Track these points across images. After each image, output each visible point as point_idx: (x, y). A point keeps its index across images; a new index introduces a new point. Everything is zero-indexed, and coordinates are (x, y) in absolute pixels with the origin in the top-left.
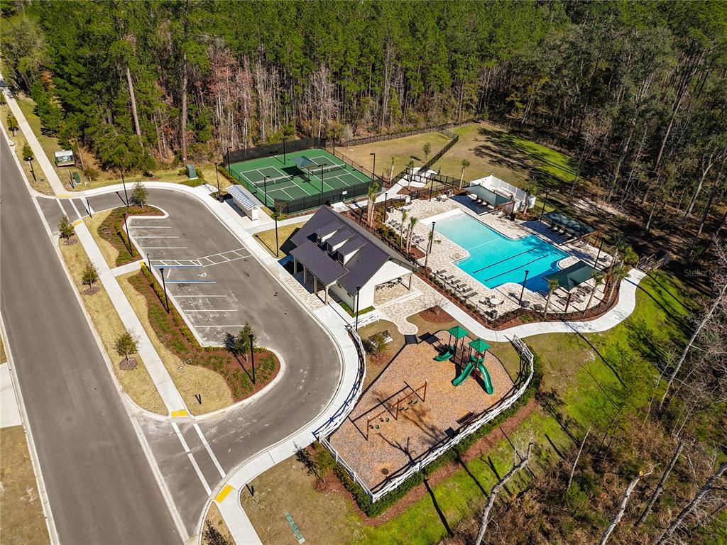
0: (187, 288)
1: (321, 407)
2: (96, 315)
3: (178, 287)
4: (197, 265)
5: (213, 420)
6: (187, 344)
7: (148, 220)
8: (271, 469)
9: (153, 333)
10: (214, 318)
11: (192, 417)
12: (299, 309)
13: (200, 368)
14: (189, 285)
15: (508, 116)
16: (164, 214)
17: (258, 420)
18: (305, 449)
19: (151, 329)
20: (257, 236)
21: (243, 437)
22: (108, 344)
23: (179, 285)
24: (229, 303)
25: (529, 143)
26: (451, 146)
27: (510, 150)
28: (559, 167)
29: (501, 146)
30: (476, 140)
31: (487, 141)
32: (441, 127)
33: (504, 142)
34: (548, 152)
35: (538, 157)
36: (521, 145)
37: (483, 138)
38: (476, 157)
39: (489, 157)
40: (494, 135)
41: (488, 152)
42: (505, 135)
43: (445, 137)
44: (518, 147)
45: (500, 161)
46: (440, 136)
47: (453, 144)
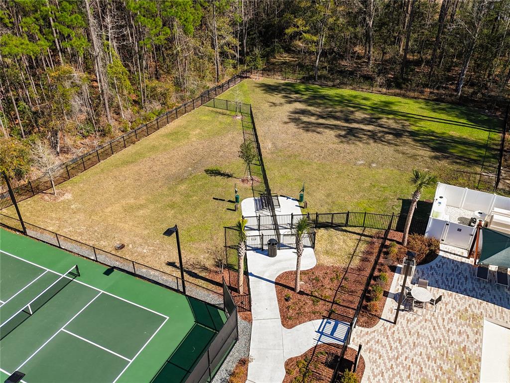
15: (272, 59)
25: (346, 92)
26: (254, 129)
27: (339, 108)
28: (432, 119)
29: (319, 105)
30: (274, 104)
31: (290, 102)
32: (206, 97)
33: (314, 97)
34: (384, 98)
35: (384, 109)
36: (342, 96)
37: (277, 98)
38: (310, 134)
39: (330, 134)
40: (286, 90)
41: (313, 119)
42: (302, 87)
43: (225, 111)
44: (342, 101)
45: (351, 132)
46: (214, 114)
47: (253, 123)
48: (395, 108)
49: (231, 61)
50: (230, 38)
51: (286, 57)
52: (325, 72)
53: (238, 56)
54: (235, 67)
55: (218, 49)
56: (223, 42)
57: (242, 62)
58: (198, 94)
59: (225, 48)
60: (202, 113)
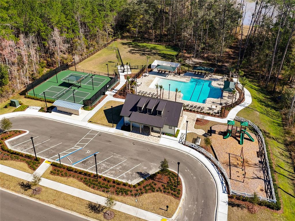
0: (88, 162)
1: (212, 181)
2: (56, 202)
3: (83, 164)
4: (79, 149)
5: (180, 214)
6: (127, 188)
7: (19, 138)
8: (228, 218)
9: (102, 193)
10: (120, 169)
11: (171, 219)
12: (151, 145)
13: (145, 195)
14: (87, 160)
15: (123, 35)
16: (26, 132)
17: (197, 202)
18: (229, 201)
19: (98, 192)
20: (90, 122)
21: (201, 213)
22: (84, 213)
23: (83, 162)
24: (118, 159)
25: (145, 44)
26: (119, 53)
27: (142, 48)
28: (165, 50)
29: (137, 48)
30: (125, 48)
31: (130, 47)
32: (105, 46)
33: (136, 46)
34: (154, 45)
35: (154, 48)
36: (143, 45)
37: (126, 46)
38: (133, 55)
39: (138, 54)
40: (128, 44)
41: (135, 51)
42: (133, 43)
43: (111, 49)
44: (143, 47)
45: (143, 54)
46: (108, 50)
47: (119, 52)
48: (156, 48)
49: (111, 36)
50: (111, 30)
51: (128, 34)
52: (140, 39)
53: (113, 34)
54: (112, 37)
55: (107, 33)
56: (109, 31)
57: (114, 36)
58: (103, 45)
59: (110, 32)
60: (104, 50)
